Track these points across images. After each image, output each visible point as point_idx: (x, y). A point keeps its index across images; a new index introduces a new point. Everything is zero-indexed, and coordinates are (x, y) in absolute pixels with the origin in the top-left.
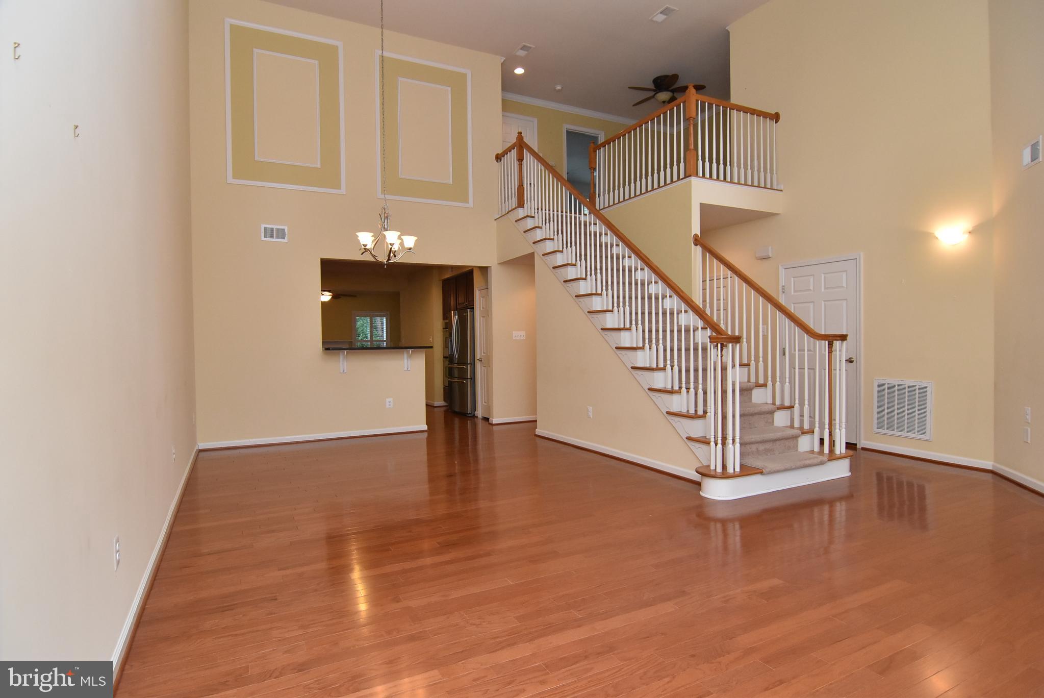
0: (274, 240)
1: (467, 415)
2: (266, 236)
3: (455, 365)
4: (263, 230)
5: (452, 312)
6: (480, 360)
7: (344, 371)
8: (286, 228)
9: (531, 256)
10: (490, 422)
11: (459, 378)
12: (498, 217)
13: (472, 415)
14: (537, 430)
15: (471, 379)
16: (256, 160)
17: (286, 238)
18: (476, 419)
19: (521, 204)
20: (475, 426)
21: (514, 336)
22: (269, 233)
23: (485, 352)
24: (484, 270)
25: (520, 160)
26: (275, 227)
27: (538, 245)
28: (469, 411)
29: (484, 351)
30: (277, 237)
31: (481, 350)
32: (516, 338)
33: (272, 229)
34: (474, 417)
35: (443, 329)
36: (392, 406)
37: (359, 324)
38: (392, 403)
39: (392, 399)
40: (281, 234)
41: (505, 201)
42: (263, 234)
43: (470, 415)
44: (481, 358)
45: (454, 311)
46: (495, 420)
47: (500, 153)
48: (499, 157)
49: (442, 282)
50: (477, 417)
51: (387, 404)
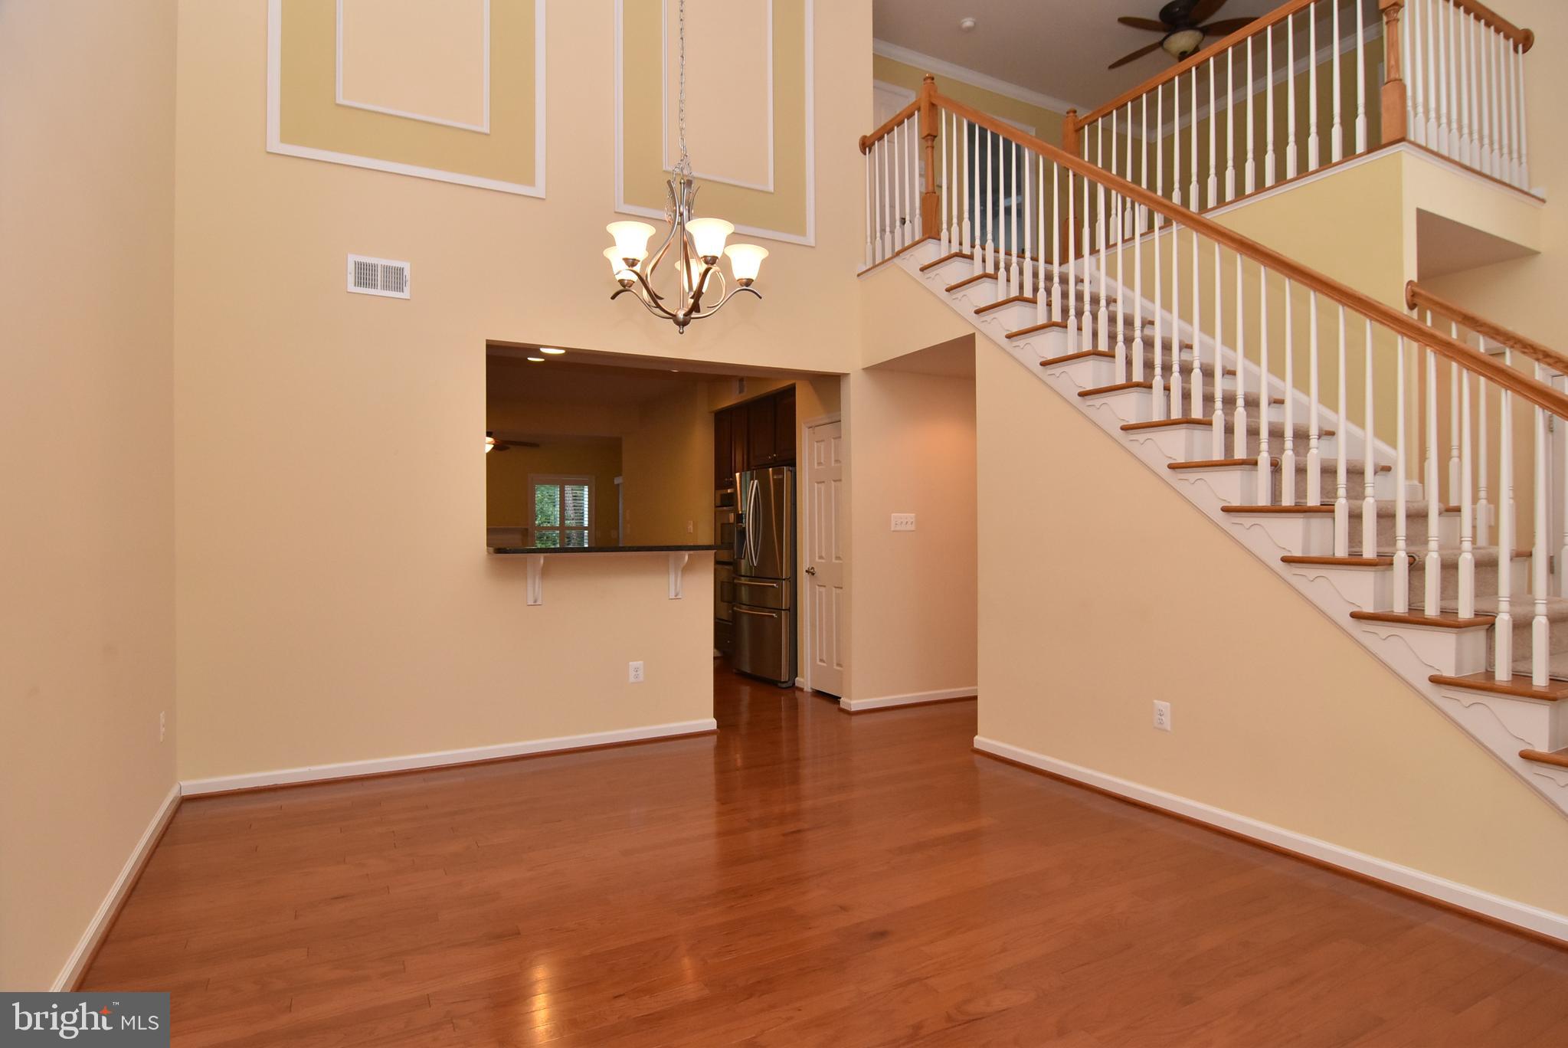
0: (379, 292)
1: (779, 684)
2: (359, 282)
3: (743, 580)
4: (351, 267)
5: (737, 475)
6: (811, 572)
7: (535, 602)
8: (406, 266)
9: (968, 342)
10: (842, 706)
11: (752, 607)
12: (865, 269)
13: (790, 684)
14: (976, 737)
15: (789, 610)
16: (338, 102)
17: (407, 289)
18: (798, 694)
19: (931, 231)
20: (794, 706)
21: (893, 523)
22: (365, 275)
23: (824, 555)
24: (829, 384)
25: (930, 137)
26: (381, 262)
27: (988, 316)
28: (784, 677)
29: (820, 551)
30: (386, 287)
31: (812, 550)
32: (898, 528)
33: (374, 267)
34: (793, 688)
35: (716, 507)
36: (641, 678)
37: (538, 495)
38: (641, 673)
39: (641, 662)
40: (395, 279)
41: (883, 230)
42: (351, 279)
43: (784, 685)
44: (813, 568)
45: (742, 471)
46: (854, 702)
47: (868, 135)
48: (868, 143)
49: (713, 414)
50: (801, 690)
51: (632, 674)
